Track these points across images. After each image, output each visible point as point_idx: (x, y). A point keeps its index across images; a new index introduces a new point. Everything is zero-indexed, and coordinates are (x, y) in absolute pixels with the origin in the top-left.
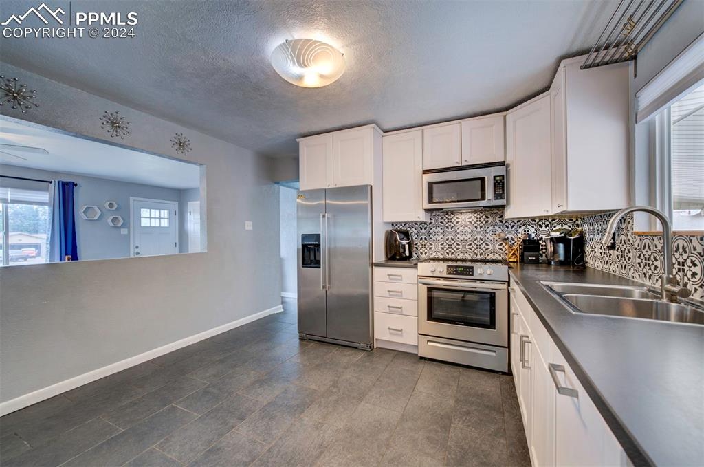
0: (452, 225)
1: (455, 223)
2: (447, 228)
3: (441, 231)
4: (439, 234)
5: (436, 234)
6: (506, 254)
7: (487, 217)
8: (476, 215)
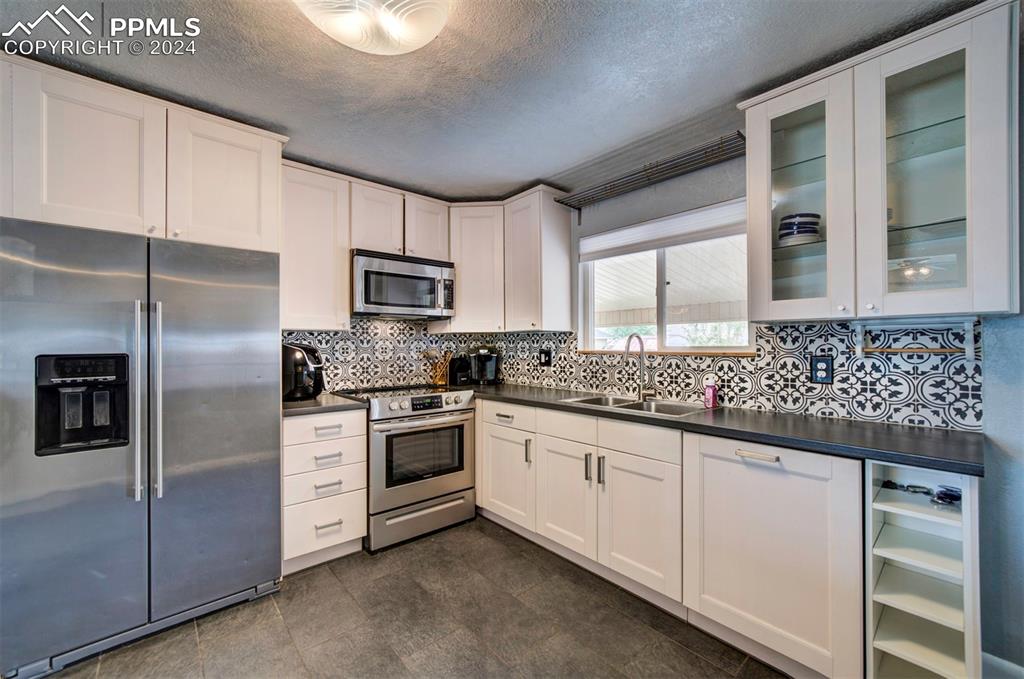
0: (369, 338)
1: (372, 334)
2: (362, 342)
3: (353, 347)
4: (349, 351)
5: (345, 351)
6: (431, 377)
7: (411, 329)
8: (398, 325)
